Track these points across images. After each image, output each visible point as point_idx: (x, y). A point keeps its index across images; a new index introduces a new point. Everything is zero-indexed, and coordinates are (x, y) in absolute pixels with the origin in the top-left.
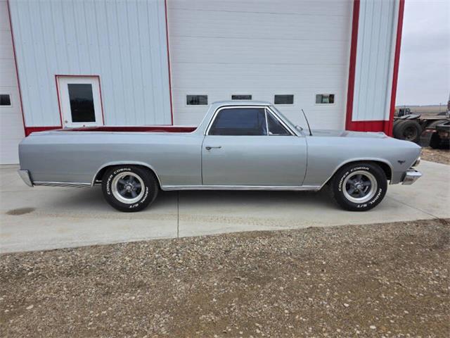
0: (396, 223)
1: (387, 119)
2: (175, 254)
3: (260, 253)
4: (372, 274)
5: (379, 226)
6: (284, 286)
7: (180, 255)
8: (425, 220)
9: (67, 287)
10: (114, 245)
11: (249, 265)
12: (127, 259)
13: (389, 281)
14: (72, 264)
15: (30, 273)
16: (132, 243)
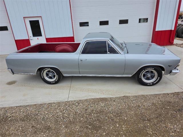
0: (164, 94)
1: (173, 29)
2: (65, 111)
3: (100, 111)
4: (145, 127)
5: (156, 95)
6: (105, 132)
7: (67, 111)
8: (178, 92)
9: (21, 128)
10: (42, 104)
11: (94, 119)
12: (46, 112)
13: (152, 132)
14: (25, 115)
15: (9, 119)
16: (49, 103)
